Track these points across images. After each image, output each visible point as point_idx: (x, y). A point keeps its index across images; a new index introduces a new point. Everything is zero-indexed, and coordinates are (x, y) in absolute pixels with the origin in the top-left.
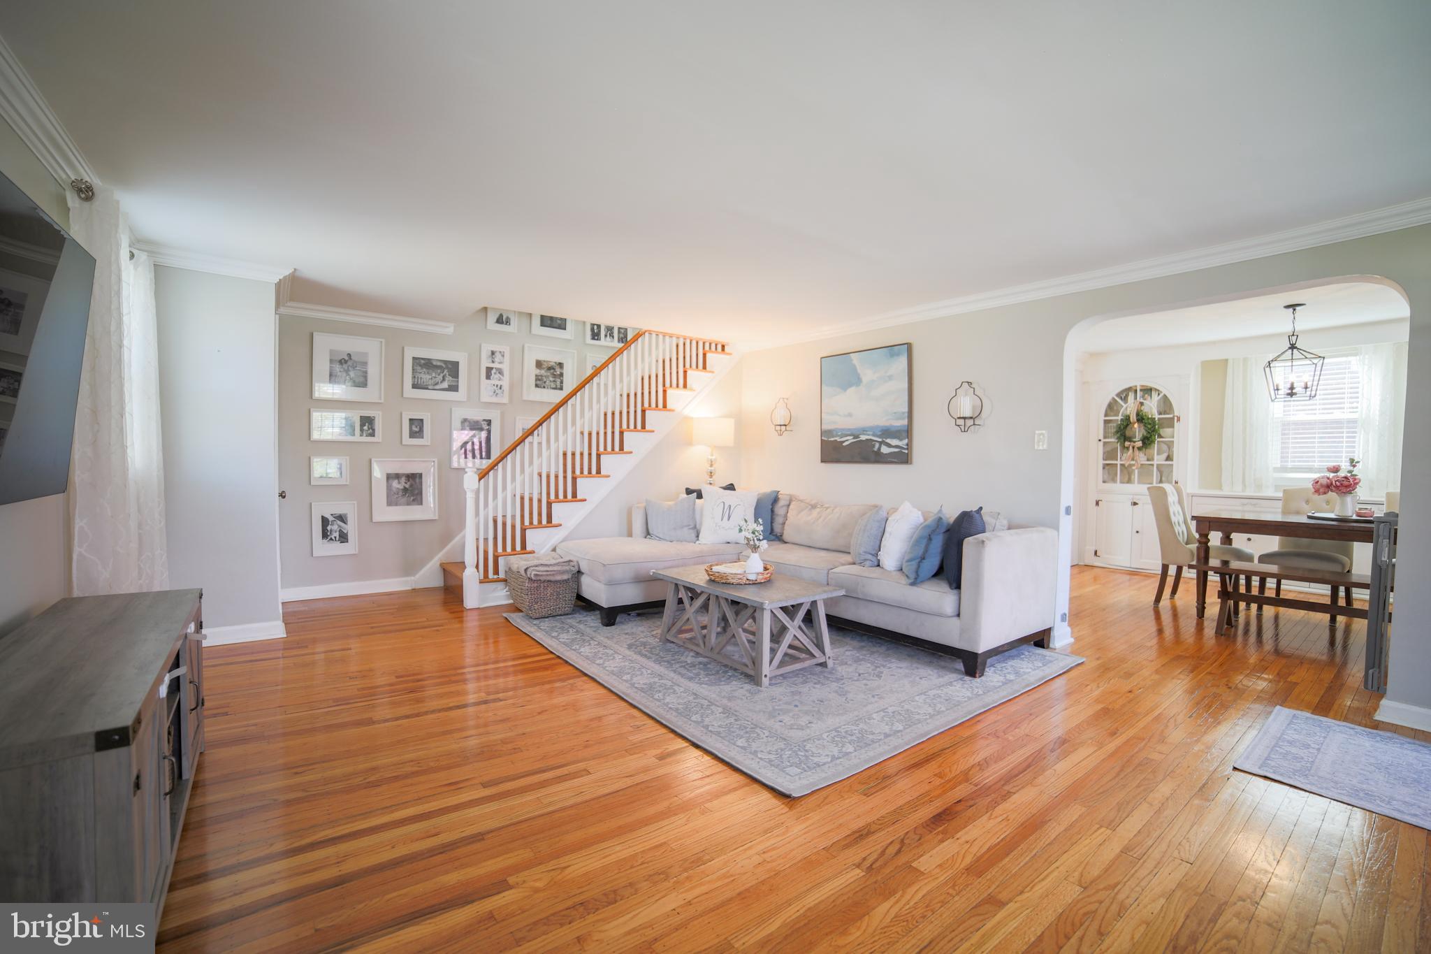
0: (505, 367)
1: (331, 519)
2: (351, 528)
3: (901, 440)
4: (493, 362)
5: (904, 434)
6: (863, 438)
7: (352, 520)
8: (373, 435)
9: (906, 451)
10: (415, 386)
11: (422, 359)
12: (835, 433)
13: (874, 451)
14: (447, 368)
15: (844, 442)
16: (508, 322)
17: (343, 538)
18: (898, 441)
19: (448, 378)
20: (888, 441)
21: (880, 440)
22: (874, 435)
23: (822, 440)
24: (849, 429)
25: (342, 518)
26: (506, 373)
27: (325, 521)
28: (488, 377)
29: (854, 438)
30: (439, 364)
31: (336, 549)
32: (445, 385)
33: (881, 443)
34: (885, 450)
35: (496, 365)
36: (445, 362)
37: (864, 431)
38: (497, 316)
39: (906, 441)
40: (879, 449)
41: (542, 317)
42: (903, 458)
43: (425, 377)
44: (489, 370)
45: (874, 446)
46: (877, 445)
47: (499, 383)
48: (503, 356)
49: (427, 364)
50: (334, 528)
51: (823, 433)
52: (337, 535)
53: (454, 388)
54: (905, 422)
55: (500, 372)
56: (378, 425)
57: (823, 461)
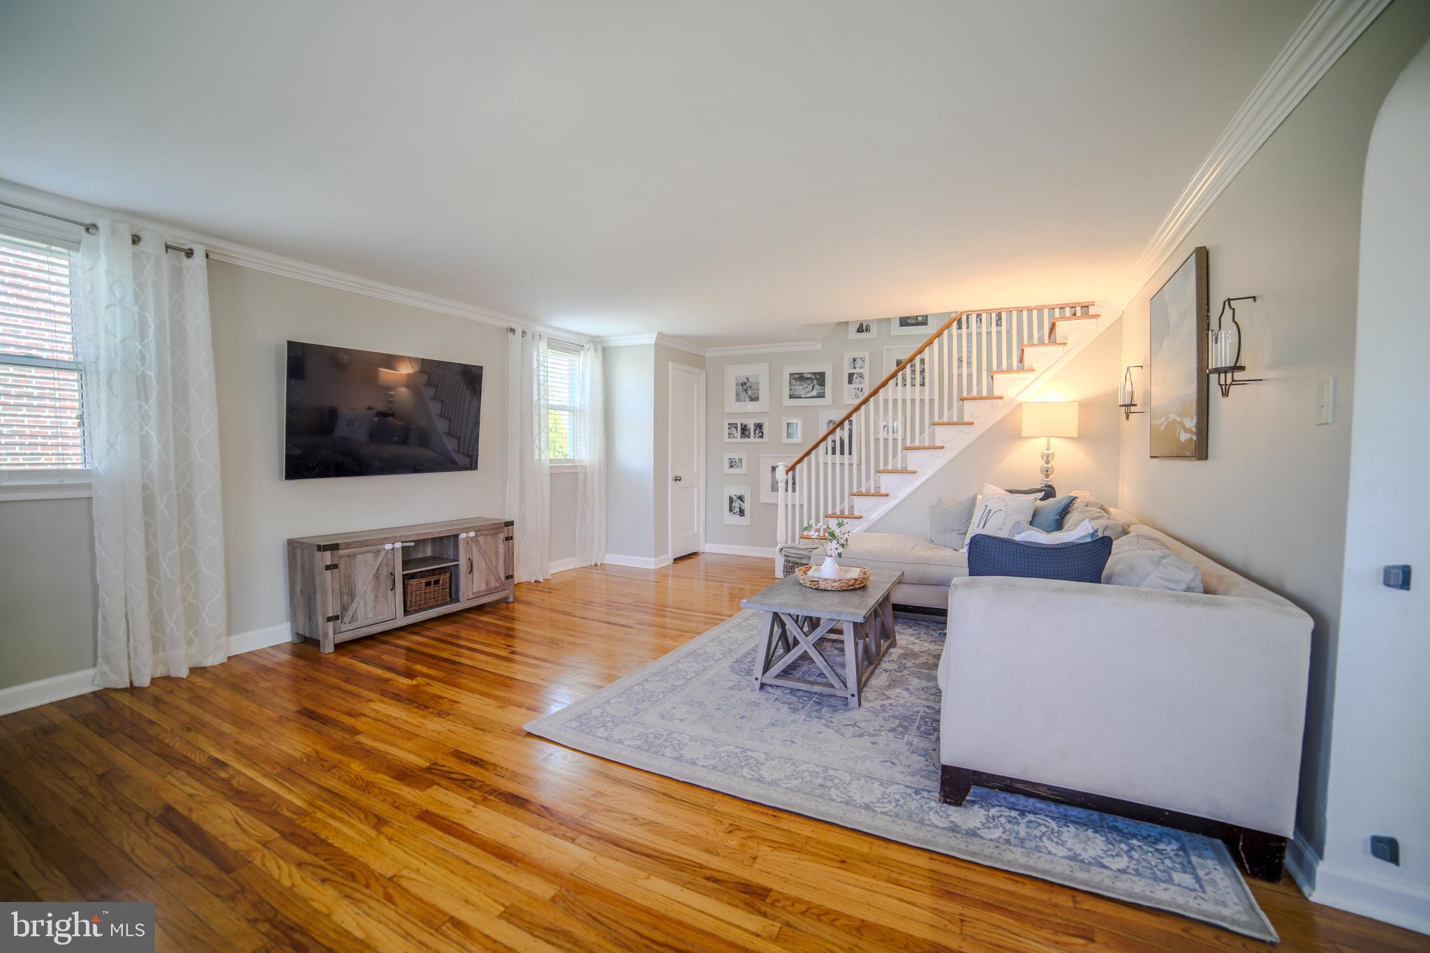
0: (866, 371)
1: (735, 498)
2: (747, 506)
4: (855, 368)
7: (747, 499)
8: (762, 437)
10: (791, 397)
11: (797, 374)
14: (816, 378)
16: (868, 330)
17: (742, 513)
19: (817, 387)
25: (741, 498)
26: (867, 376)
27: (731, 500)
28: (850, 382)
30: (809, 376)
31: (736, 520)
32: (814, 393)
35: (857, 371)
36: (814, 374)
38: (858, 326)
41: (901, 319)
43: (800, 389)
44: (851, 376)
47: (860, 386)
48: (864, 361)
49: (800, 378)
50: (736, 504)
52: (737, 510)
53: (821, 395)
55: (861, 376)
56: (765, 430)
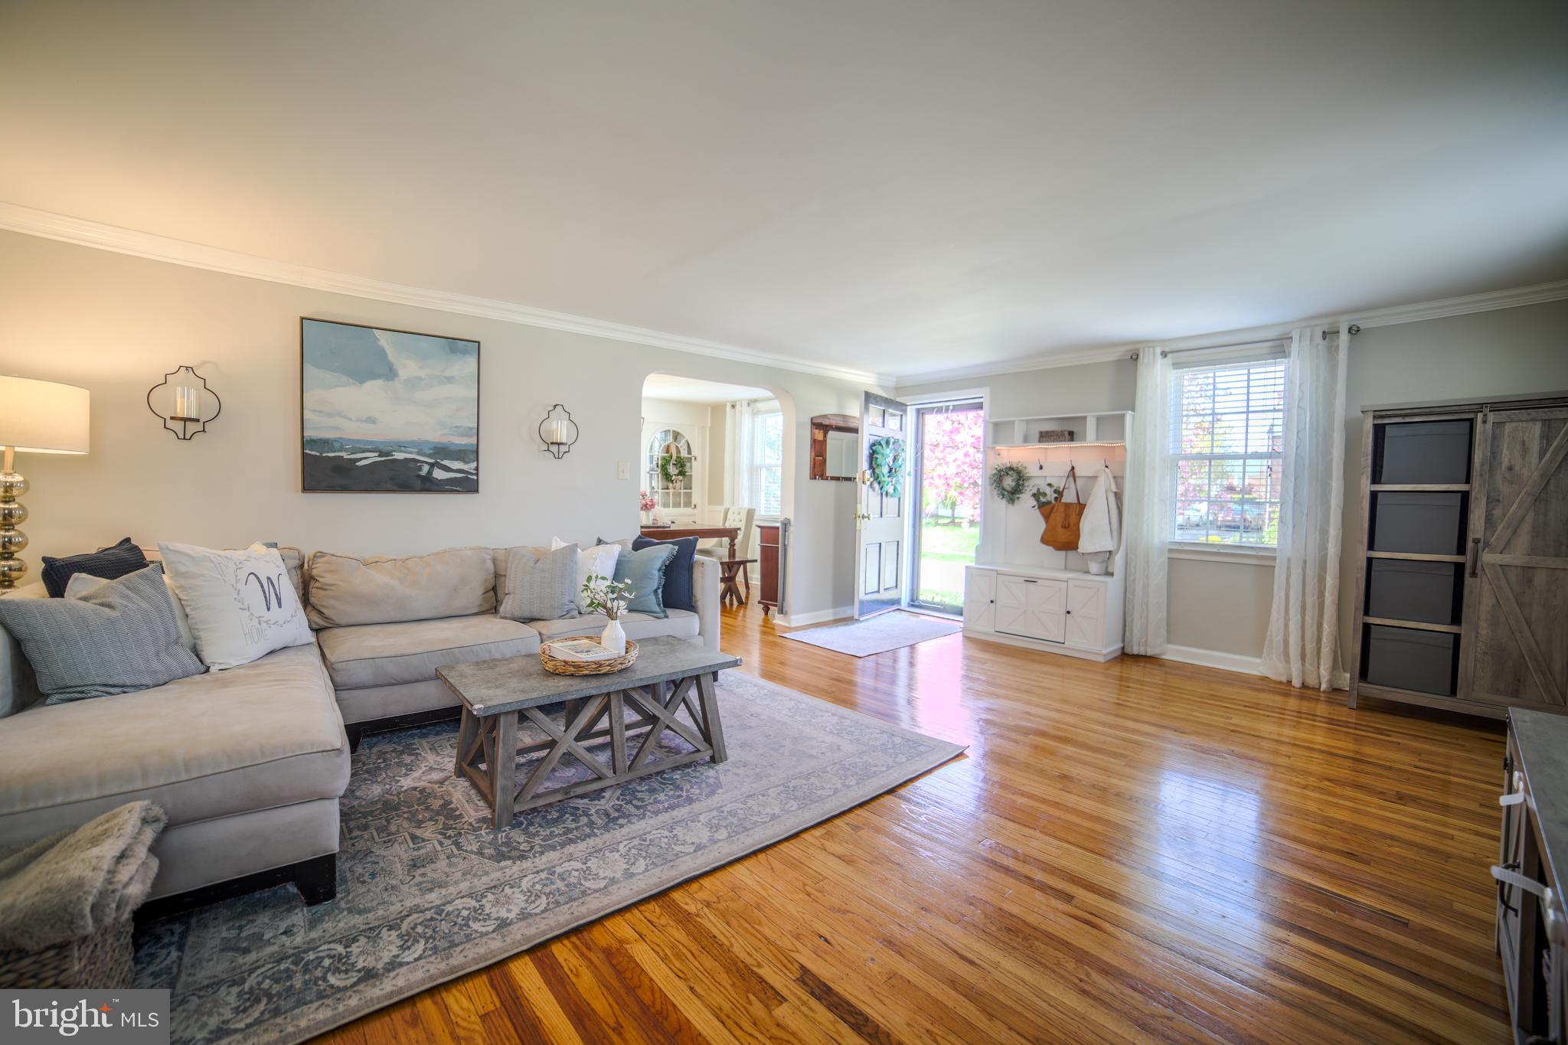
3: (466, 463)
5: (473, 456)
6: (399, 456)
9: (475, 478)
12: (337, 445)
13: (420, 476)
15: (360, 459)
18: (462, 463)
20: (446, 462)
21: (432, 461)
22: (418, 453)
23: (304, 455)
24: (371, 442)
29: (379, 456)
33: (432, 465)
34: (439, 474)
37: (401, 446)
39: (475, 464)
40: (430, 472)
42: (468, 485)
45: (420, 469)
46: (426, 469)
51: (304, 443)
54: (474, 441)
57: (306, 489)
